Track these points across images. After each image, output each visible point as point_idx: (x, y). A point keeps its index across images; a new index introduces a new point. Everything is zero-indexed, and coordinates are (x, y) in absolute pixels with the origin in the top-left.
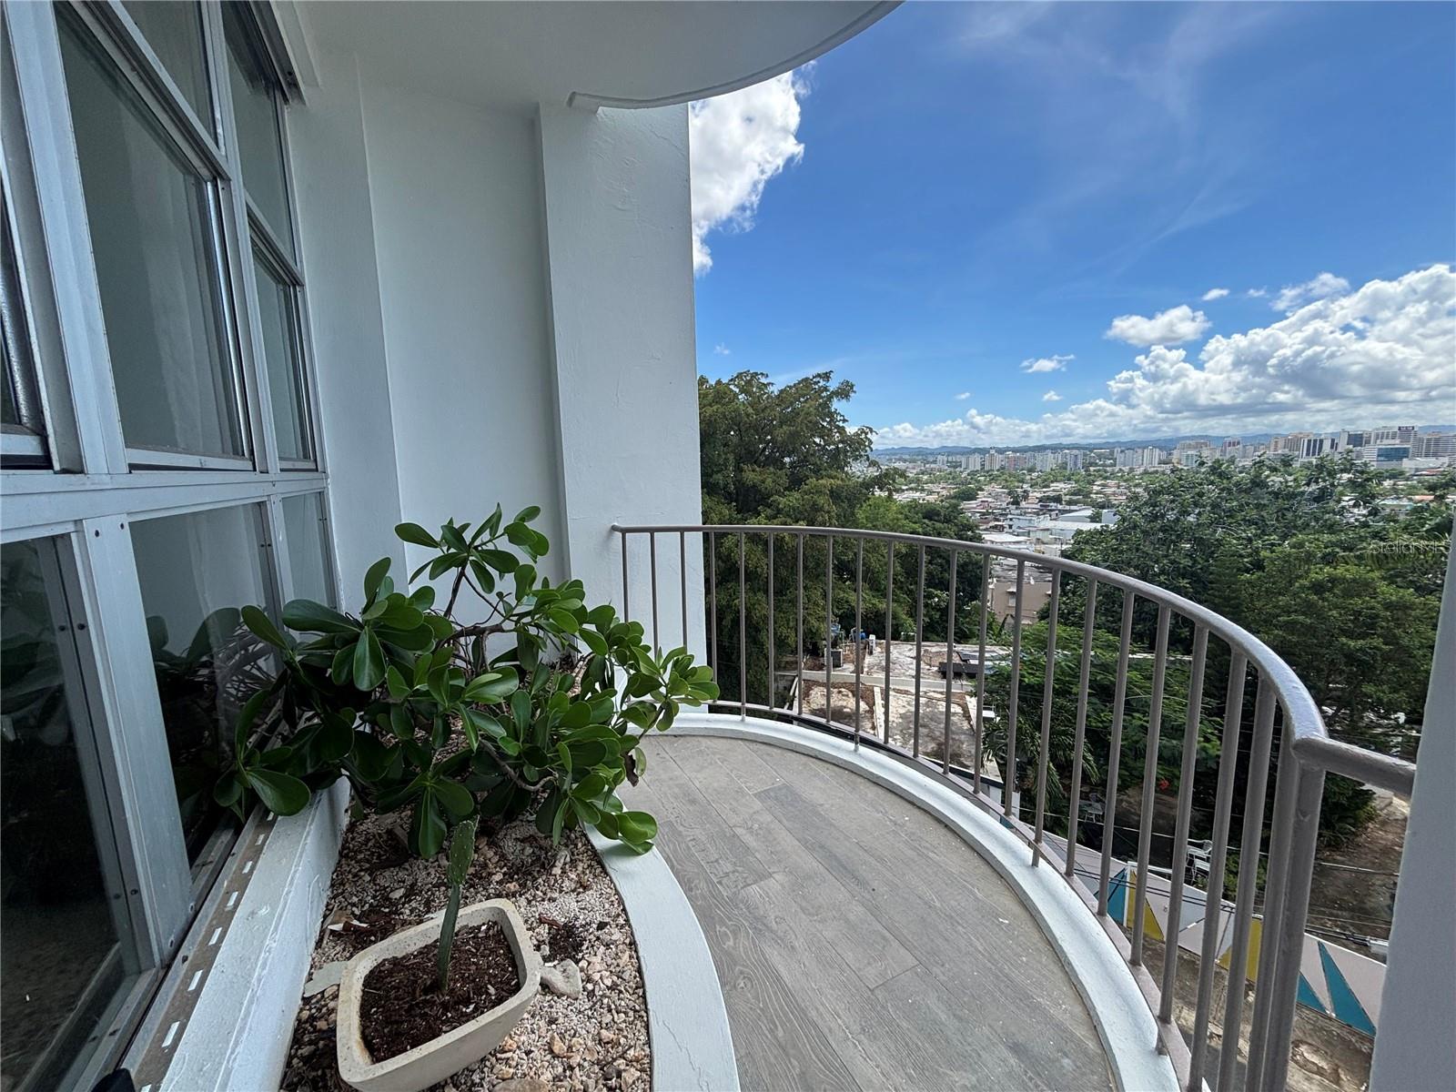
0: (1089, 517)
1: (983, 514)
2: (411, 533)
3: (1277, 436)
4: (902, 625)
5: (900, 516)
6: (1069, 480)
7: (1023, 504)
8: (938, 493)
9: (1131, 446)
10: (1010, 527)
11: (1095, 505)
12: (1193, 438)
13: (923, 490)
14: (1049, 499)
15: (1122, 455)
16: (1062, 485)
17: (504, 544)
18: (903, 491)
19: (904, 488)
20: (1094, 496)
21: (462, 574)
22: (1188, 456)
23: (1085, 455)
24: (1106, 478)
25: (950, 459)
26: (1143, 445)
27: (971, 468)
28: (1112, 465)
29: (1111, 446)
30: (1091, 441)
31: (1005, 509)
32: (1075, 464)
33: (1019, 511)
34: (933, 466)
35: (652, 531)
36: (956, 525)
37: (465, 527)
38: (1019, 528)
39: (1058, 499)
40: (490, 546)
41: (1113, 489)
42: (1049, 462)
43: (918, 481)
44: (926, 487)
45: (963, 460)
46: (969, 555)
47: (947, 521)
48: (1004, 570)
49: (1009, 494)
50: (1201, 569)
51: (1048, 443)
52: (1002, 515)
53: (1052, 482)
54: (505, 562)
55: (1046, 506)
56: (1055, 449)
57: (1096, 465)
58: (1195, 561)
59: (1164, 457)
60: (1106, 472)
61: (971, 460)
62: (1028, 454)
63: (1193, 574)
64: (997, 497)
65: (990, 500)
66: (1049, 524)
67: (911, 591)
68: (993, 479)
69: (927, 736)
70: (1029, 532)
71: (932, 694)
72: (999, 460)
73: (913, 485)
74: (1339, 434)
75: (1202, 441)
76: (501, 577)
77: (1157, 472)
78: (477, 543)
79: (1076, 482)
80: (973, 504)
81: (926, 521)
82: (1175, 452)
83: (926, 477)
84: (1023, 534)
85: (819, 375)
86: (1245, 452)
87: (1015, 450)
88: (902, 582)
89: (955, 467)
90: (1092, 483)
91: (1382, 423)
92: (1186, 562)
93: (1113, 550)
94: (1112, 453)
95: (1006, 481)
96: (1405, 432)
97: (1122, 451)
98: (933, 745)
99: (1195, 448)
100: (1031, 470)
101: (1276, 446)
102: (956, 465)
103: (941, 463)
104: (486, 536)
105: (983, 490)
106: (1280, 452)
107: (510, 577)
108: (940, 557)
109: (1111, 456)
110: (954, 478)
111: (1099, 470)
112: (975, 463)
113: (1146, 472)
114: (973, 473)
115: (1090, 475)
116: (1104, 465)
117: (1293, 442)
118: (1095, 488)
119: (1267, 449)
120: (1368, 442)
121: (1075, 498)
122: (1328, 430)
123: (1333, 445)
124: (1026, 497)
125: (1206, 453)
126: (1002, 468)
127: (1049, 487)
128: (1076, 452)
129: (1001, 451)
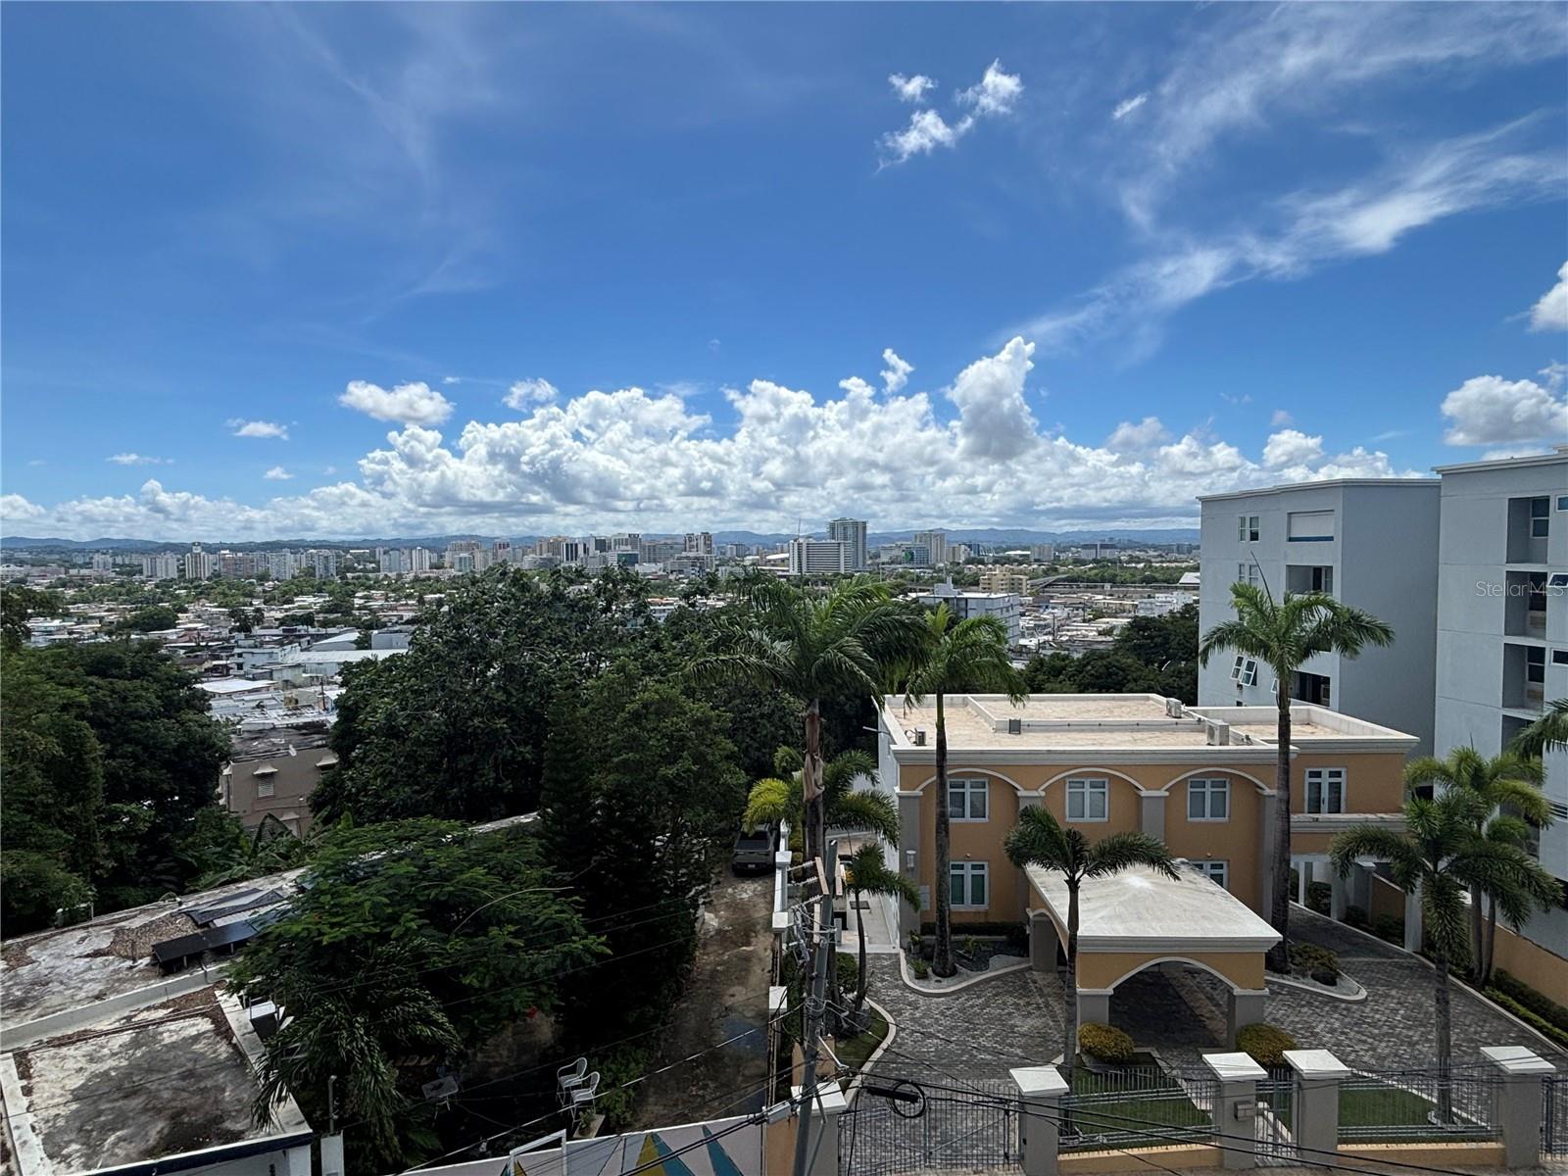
0: (355, 642)
1: (191, 649)
3: (541, 539)
4: (58, 894)
5: (34, 678)
6: (320, 591)
7: (257, 630)
8: (101, 619)
9: (394, 546)
10: (240, 666)
11: (358, 625)
12: (462, 537)
14: (295, 619)
15: (387, 557)
16: (311, 599)
20: (357, 613)
22: (461, 559)
23: (338, 556)
24: (369, 588)
25: (119, 560)
26: (410, 545)
27: (161, 575)
28: (375, 570)
29: (372, 546)
30: (343, 538)
31: (227, 640)
32: (326, 569)
33: (251, 642)
34: (84, 572)
36: (157, 680)
38: (254, 667)
39: (308, 620)
41: (380, 603)
42: (290, 566)
44: (72, 609)
45: (145, 562)
46: (188, 731)
47: (137, 674)
48: (244, 740)
49: (232, 615)
50: (516, 702)
51: (284, 538)
52: (223, 649)
53: (297, 595)
55: (292, 630)
56: (295, 547)
57: (354, 570)
58: (509, 694)
59: (435, 560)
60: (368, 579)
61: (160, 561)
62: (257, 554)
63: (509, 710)
64: (211, 621)
65: (199, 626)
66: (300, 657)
67: (71, 818)
68: (202, 593)
69: (145, 1110)
70: (271, 672)
71: (145, 1015)
72: (208, 565)
75: (472, 543)
77: (429, 578)
79: (331, 594)
80: (171, 634)
81: (94, 679)
82: (447, 553)
83: (70, 592)
84: (261, 677)
86: (514, 555)
87: (233, 548)
88: (47, 806)
89: (131, 574)
90: (352, 594)
92: (500, 696)
93: (414, 692)
94: (373, 554)
95: (225, 595)
96: (633, 539)
97: (385, 553)
98: (160, 1125)
99: (467, 550)
100: (262, 578)
101: (541, 550)
102: (134, 570)
103: (102, 567)
105: (185, 611)
106: (544, 556)
108: (129, 741)
109: (372, 558)
110: (128, 593)
111: (359, 578)
112: (167, 566)
113: (417, 579)
114: (165, 585)
115: (348, 584)
116: (364, 570)
117: (554, 546)
118: (356, 601)
119: (534, 551)
120: (610, 548)
121: (332, 616)
122: (578, 535)
123: (586, 550)
124: (259, 619)
125: (479, 556)
126: (216, 575)
127: (292, 602)
128: (325, 552)
129: (211, 549)
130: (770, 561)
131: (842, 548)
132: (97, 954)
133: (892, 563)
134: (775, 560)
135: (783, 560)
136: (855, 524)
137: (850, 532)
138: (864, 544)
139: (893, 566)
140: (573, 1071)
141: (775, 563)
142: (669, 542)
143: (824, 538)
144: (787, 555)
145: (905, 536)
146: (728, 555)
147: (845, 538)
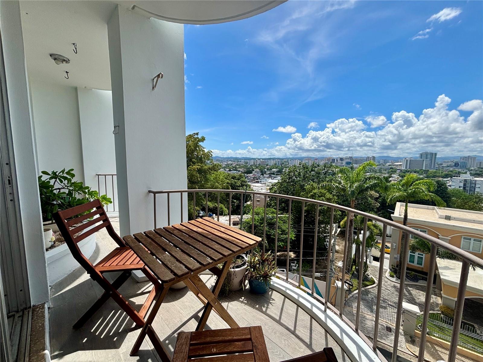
1: (254, 178)
2: (45, 173)
3: (325, 158)
4: (224, 211)
6: (277, 168)
7: (265, 175)
9: (292, 159)
10: (261, 182)
12: (305, 157)
13: (237, 170)
14: (271, 173)
16: (275, 170)
17: (65, 175)
18: (231, 170)
19: (231, 169)
21: (56, 181)
23: (281, 161)
24: (286, 168)
25: (245, 161)
26: (295, 159)
27: (251, 164)
28: (288, 164)
29: (288, 159)
30: (282, 157)
31: (260, 176)
32: (279, 164)
33: (263, 177)
34: (240, 163)
35: (105, 175)
37: (57, 172)
38: (263, 182)
39: (274, 174)
40: (62, 175)
42: (272, 163)
43: (236, 167)
45: (249, 161)
49: (261, 172)
51: (272, 157)
52: (259, 178)
53: (273, 169)
54: (65, 178)
55: (271, 175)
56: (274, 159)
57: (284, 164)
60: (286, 166)
61: (251, 162)
62: (266, 161)
64: (258, 173)
65: (256, 174)
66: (271, 181)
68: (257, 168)
72: (258, 162)
73: (234, 169)
74: (338, 158)
75: (308, 158)
76: (65, 181)
78: (59, 175)
79: (279, 169)
80: (251, 175)
81: (232, 179)
83: (238, 166)
84: (264, 184)
85: (194, 134)
86: (318, 161)
87: (263, 159)
91: (346, 156)
94: (288, 161)
95: (260, 168)
96: (351, 158)
97: (290, 160)
99: (307, 160)
100: (267, 165)
102: (247, 163)
103: (242, 162)
104: (61, 173)
105: (254, 171)
106: (327, 162)
107: (66, 181)
110: (246, 167)
111: (284, 166)
112: (252, 163)
114: (251, 166)
115: (282, 167)
116: (286, 164)
117: (329, 159)
118: (284, 171)
119: (324, 161)
120: (344, 160)
121: (278, 173)
122: (334, 157)
123: (337, 161)
124: (265, 173)
125: (310, 162)
126: (260, 164)
127: (271, 170)
128: (279, 160)
129: (259, 159)
130: (395, 165)
131: (425, 162)
132: (226, 220)
133: (448, 167)
134: (397, 165)
135: (400, 165)
136: (432, 154)
137: (429, 156)
138: (435, 160)
139: (448, 168)
140: (294, 263)
141: (397, 166)
142: (361, 159)
143: (418, 158)
144: (402, 163)
145: (454, 158)
146: (381, 163)
147: (427, 158)
